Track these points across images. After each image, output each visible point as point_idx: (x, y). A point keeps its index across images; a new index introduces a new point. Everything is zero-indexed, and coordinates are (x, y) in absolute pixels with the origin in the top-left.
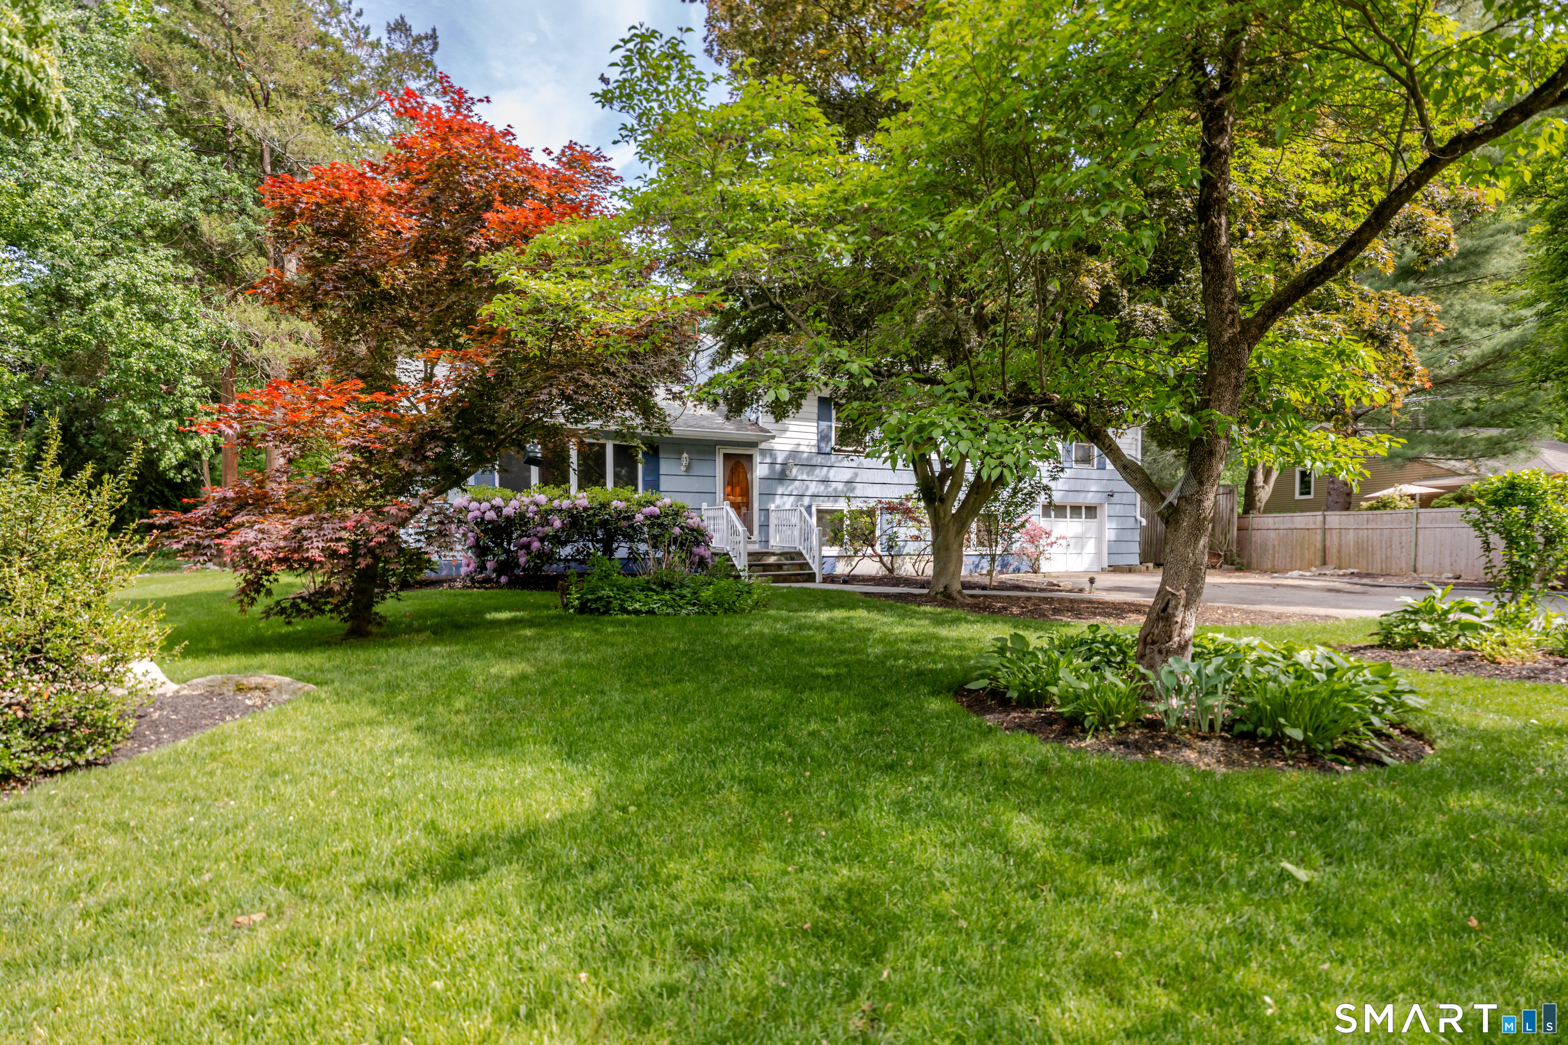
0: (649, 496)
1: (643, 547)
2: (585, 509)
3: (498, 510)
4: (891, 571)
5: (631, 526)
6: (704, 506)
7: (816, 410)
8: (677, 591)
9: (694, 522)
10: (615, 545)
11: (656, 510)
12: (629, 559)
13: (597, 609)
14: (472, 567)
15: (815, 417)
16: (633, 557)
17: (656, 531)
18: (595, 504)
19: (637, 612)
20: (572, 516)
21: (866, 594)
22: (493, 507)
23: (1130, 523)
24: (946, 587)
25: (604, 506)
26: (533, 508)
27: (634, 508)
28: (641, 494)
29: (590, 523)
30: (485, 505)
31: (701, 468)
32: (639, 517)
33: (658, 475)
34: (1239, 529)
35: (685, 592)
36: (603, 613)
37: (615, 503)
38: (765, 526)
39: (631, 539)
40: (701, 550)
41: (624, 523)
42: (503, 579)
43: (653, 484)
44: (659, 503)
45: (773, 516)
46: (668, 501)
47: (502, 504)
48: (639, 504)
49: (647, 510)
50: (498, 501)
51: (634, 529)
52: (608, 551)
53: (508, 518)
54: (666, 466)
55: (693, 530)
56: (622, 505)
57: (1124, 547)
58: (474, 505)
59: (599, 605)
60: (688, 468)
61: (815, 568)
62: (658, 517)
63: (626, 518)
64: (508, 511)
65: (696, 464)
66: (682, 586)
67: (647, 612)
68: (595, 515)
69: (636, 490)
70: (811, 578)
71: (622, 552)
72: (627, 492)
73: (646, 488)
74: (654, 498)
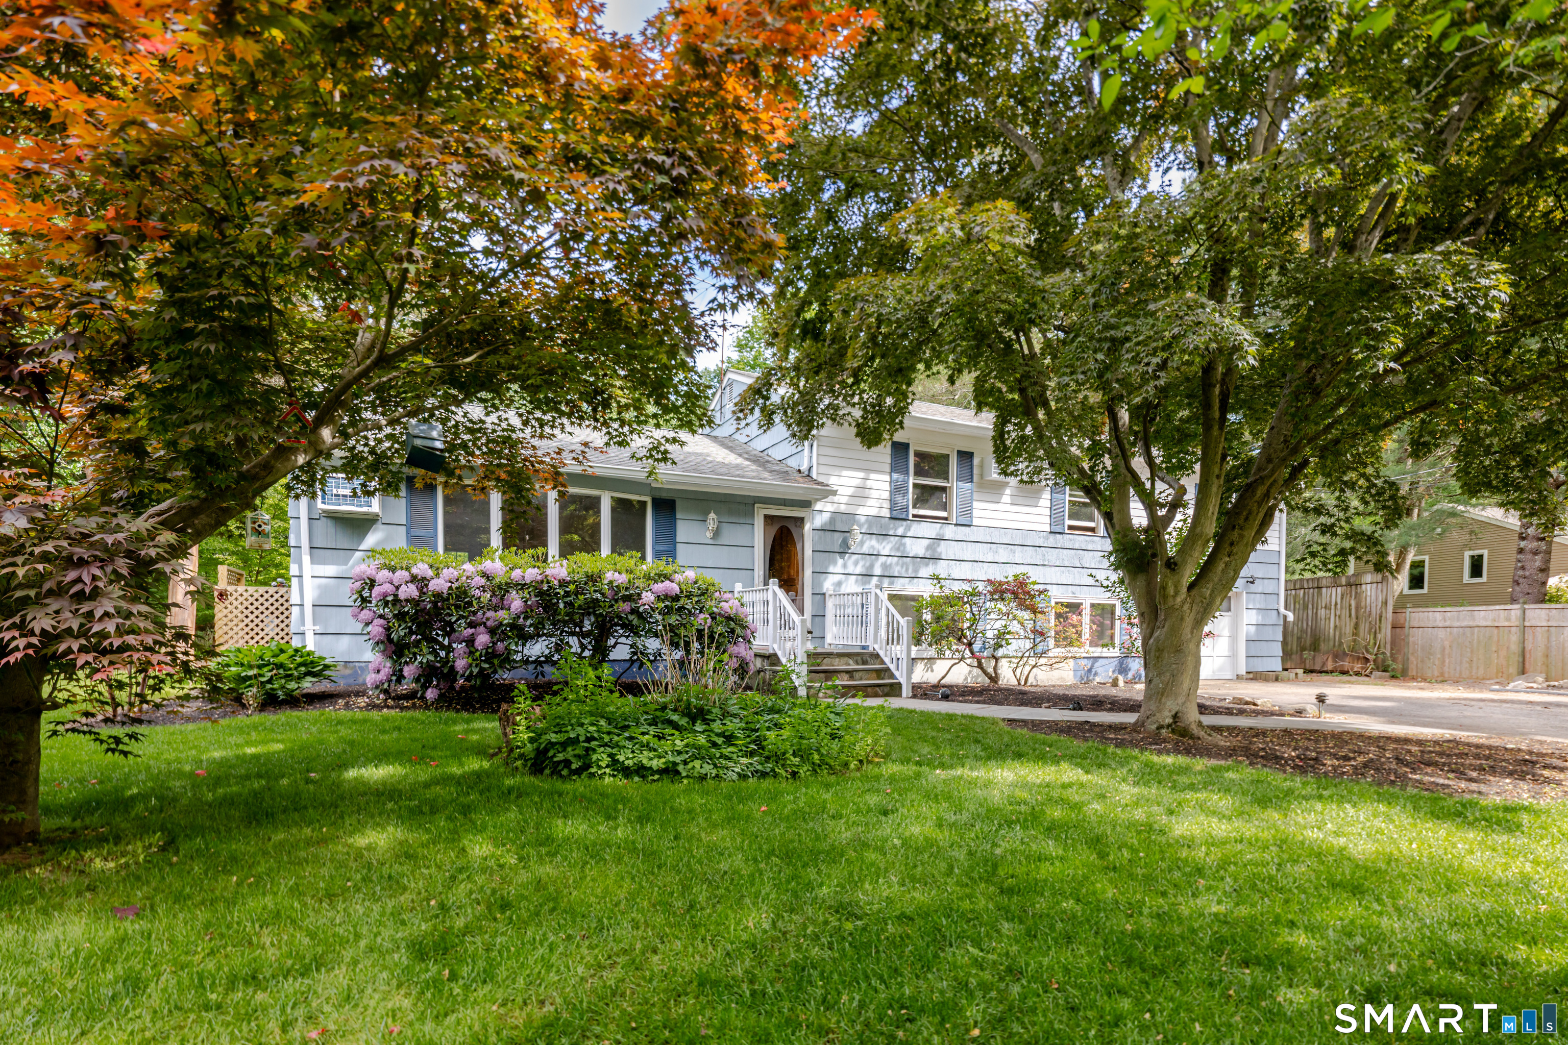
0: (662, 566)
1: (653, 644)
2: (563, 583)
3: (421, 582)
4: (994, 679)
5: (634, 611)
6: (738, 587)
7: (888, 459)
8: (717, 726)
9: (729, 606)
10: (611, 642)
11: (674, 588)
12: (631, 661)
13: (568, 763)
14: (382, 676)
15: (887, 468)
16: (637, 658)
17: (673, 619)
18: (580, 577)
19: (641, 771)
20: (541, 594)
21: (1011, 721)
22: (414, 579)
23: (1273, 618)
24: (1175, 716)
25: (593, 578)
26: (480, 581)
27: (640, 583)
28: (650, 564)
29: (570, 604)
30: (401, 575)
31: (734, 534)
32: (648, 597)
33: (675, 543)
34: (1394, 627)
35: (732, 725)
36: (578, 772)
37: (609, 575)
38: (819, 616)
39: (632, 630)
40: (741, 649)
41: (624, 607)
42: (431, 694)
43: (668, 551)
44: (678, 577)
45: (830, 604)
46: (691, 574)
47: (430, 573)
48: (648, 577)
49: (660, 587)
50: (422, 569)
51: (640, 615)
52: (601, 652)
53: (438, 595)
54: (685, 530)
55: (729, 618)
56: (622, 579)
57: (1263, 649)
58: (384, 574)
59: (570, 752)
60: (717, 533)
61: (901, 676)
62: (676, 598)
63: (627, 598)
64: (439, 585)
65: (727, 529)
66: (725, 714)
67: (664, 772)
68: (577, 593)
69: (643, 558)
70: (894, 690)
71: (621, 652)
72: (629, 560)
73: (657, 555)
74: (669, 569)
